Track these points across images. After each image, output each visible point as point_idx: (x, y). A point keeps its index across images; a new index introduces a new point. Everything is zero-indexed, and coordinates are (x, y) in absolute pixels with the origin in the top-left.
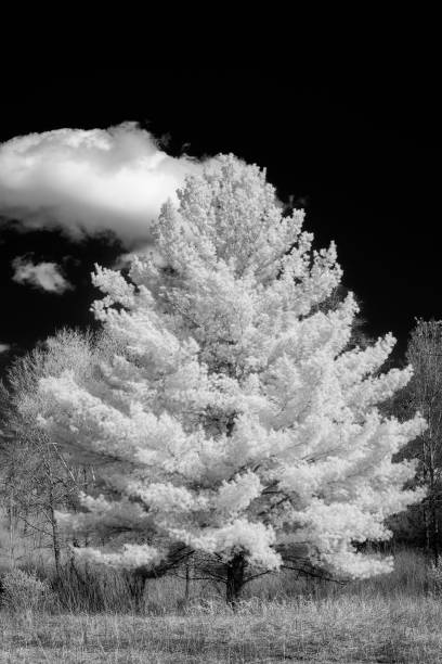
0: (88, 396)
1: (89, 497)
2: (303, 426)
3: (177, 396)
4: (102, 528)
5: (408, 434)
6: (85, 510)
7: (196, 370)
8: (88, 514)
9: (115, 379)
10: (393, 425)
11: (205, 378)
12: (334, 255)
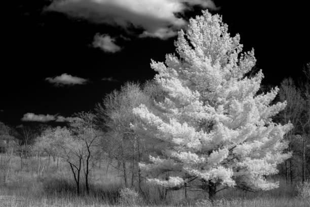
0: (154, 115)
1: (153, 158)
2: (245, 128)
3: (190, 115)
4: (159, 170)
5: (285, 131)
6: (151, 163)
7: (198, 104)
8: (152, 164)
9: (164, 108)
10: (280, 127)
11: (202, 107)
12: (253, 54)
